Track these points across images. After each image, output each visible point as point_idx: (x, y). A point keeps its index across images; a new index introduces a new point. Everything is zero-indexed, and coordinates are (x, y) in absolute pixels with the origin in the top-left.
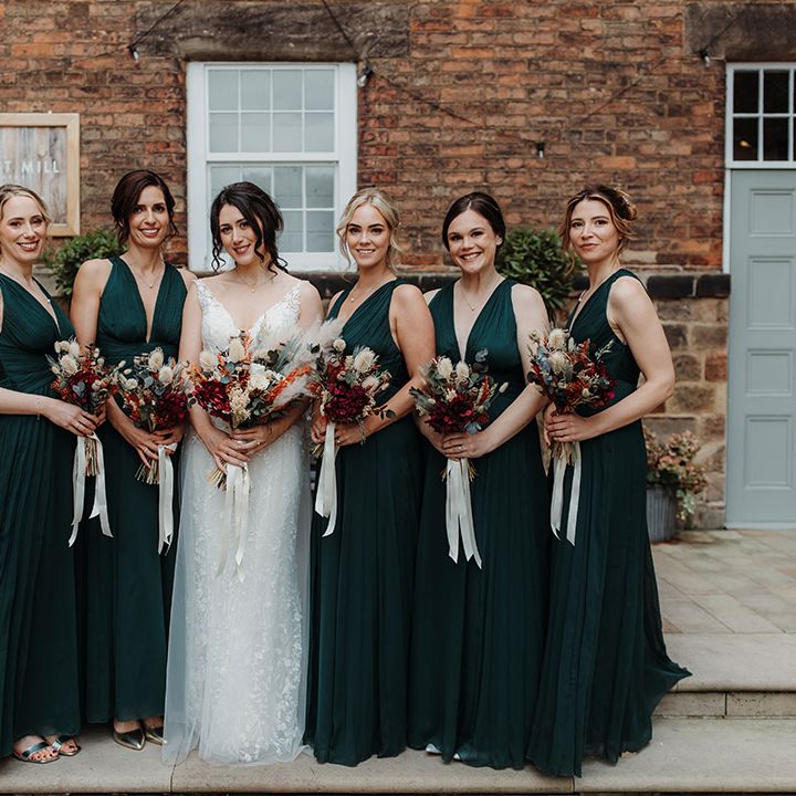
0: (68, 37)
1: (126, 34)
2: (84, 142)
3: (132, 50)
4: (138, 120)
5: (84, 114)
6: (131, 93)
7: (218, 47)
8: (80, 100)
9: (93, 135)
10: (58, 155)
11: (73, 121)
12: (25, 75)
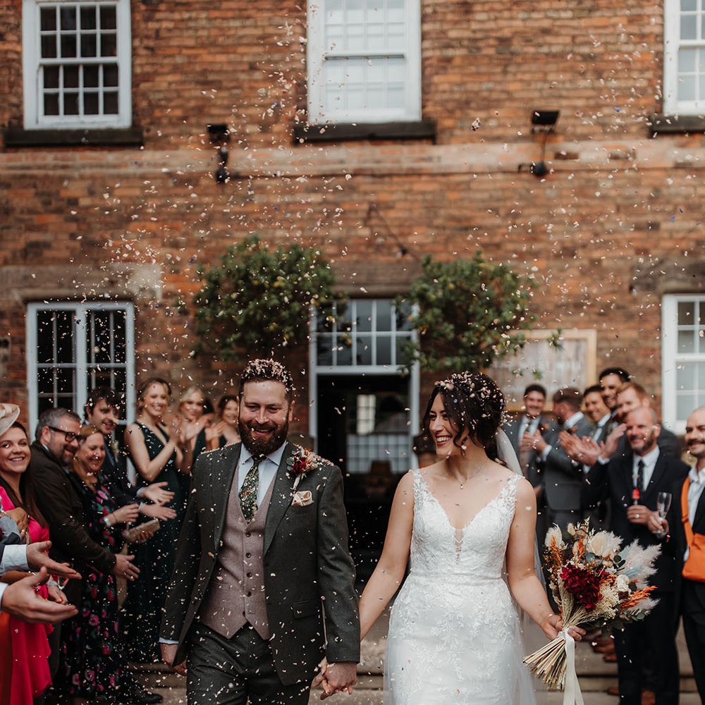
0: (588, 280)
1: (626, 278)
2: (599, 349)
3: (631, 288)
4: (634, 334)
5: (599, 331)
6: (630, 317)
7: (687, 285)
8: (595, 322)
9: (604, 344)
10: (581, 358)
11: (591, 336)
12: (559, 306)
